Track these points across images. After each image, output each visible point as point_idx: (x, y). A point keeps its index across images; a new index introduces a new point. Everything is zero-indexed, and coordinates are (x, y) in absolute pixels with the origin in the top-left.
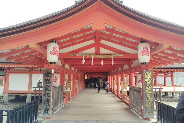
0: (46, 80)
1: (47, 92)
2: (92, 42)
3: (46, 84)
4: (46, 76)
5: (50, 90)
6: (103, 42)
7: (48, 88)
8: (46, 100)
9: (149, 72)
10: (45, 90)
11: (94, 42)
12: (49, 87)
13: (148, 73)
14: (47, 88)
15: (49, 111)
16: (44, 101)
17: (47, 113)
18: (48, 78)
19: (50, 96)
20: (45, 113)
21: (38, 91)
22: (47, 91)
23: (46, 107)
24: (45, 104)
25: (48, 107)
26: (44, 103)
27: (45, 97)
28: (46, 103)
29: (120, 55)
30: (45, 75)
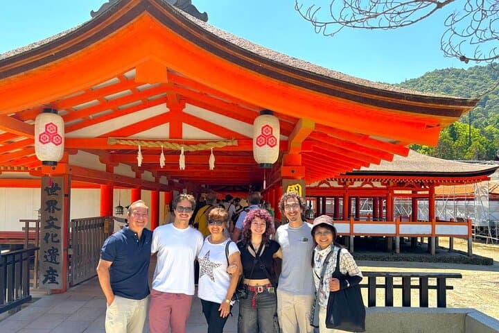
0: (47, 203)
1: (52, 231)
2: (162, 109)
3: (50, 212)
4: (49, 195)
5: (59, 228)
6: (190, 109)
7: (53, 223)
8: (49, 251)
9: (296, 186)
10: (46, 228)
11: (167, 110)
12: (56, 219)
13: (293, 186)
14: (51, 222)
15: (57, 275)
16: (45, 252)
17: (53, 281)
18: (53, 197)
19: (58, 241)
20: (49, 281)
21: (33, 229)
22: (52, 229)
23: (50, 267)
24: (47, 260)
25: (54, 267)
26: (46, 257)
27: (47, 242)
28: (49, 258)
29: (230, 144)
30: (45, 190)
